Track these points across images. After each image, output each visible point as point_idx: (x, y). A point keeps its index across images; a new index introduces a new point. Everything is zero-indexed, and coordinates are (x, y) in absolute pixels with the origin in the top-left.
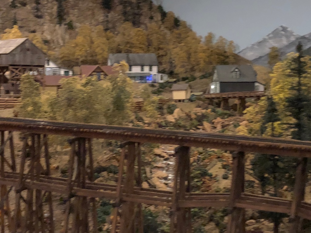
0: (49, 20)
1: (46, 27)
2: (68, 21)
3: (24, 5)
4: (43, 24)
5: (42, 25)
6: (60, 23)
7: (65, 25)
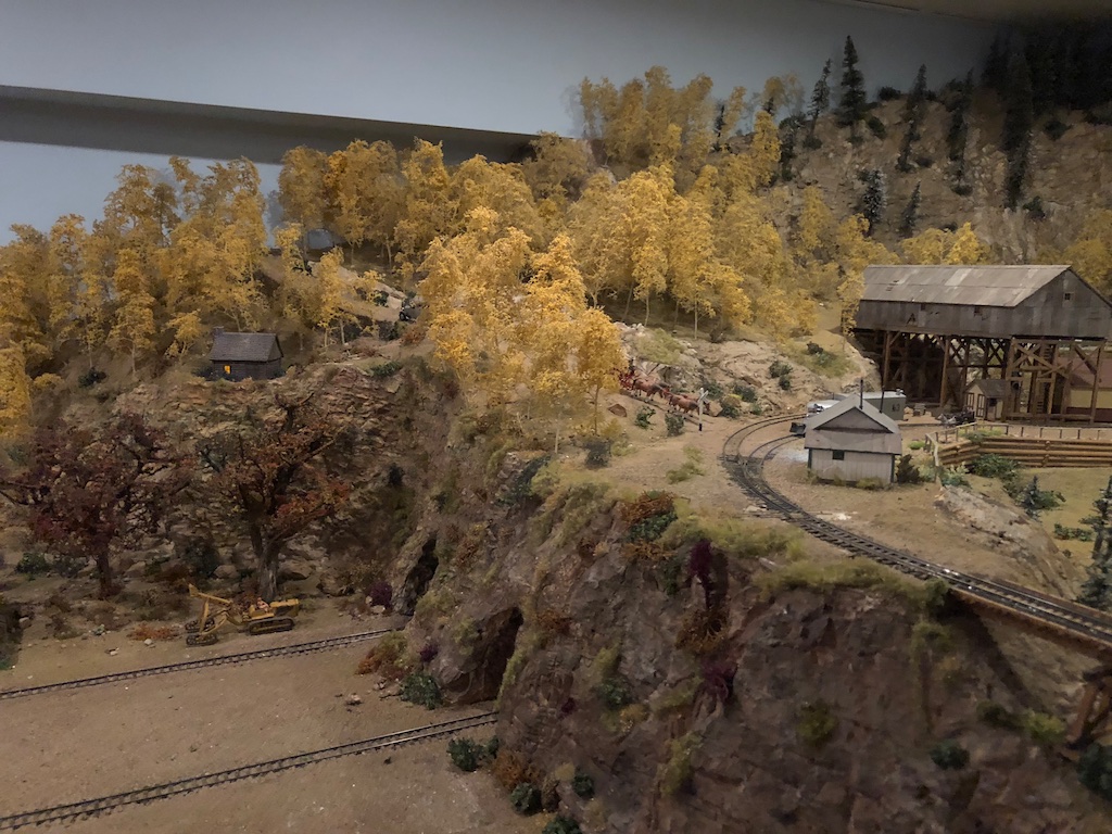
0: (987, 199)
1: (979, 216)
2: (1029, 199)
3: (925, 163)
4: (972, 207)
5: (972, 210)
6: (1012, 205)
7: (1025, 207)
